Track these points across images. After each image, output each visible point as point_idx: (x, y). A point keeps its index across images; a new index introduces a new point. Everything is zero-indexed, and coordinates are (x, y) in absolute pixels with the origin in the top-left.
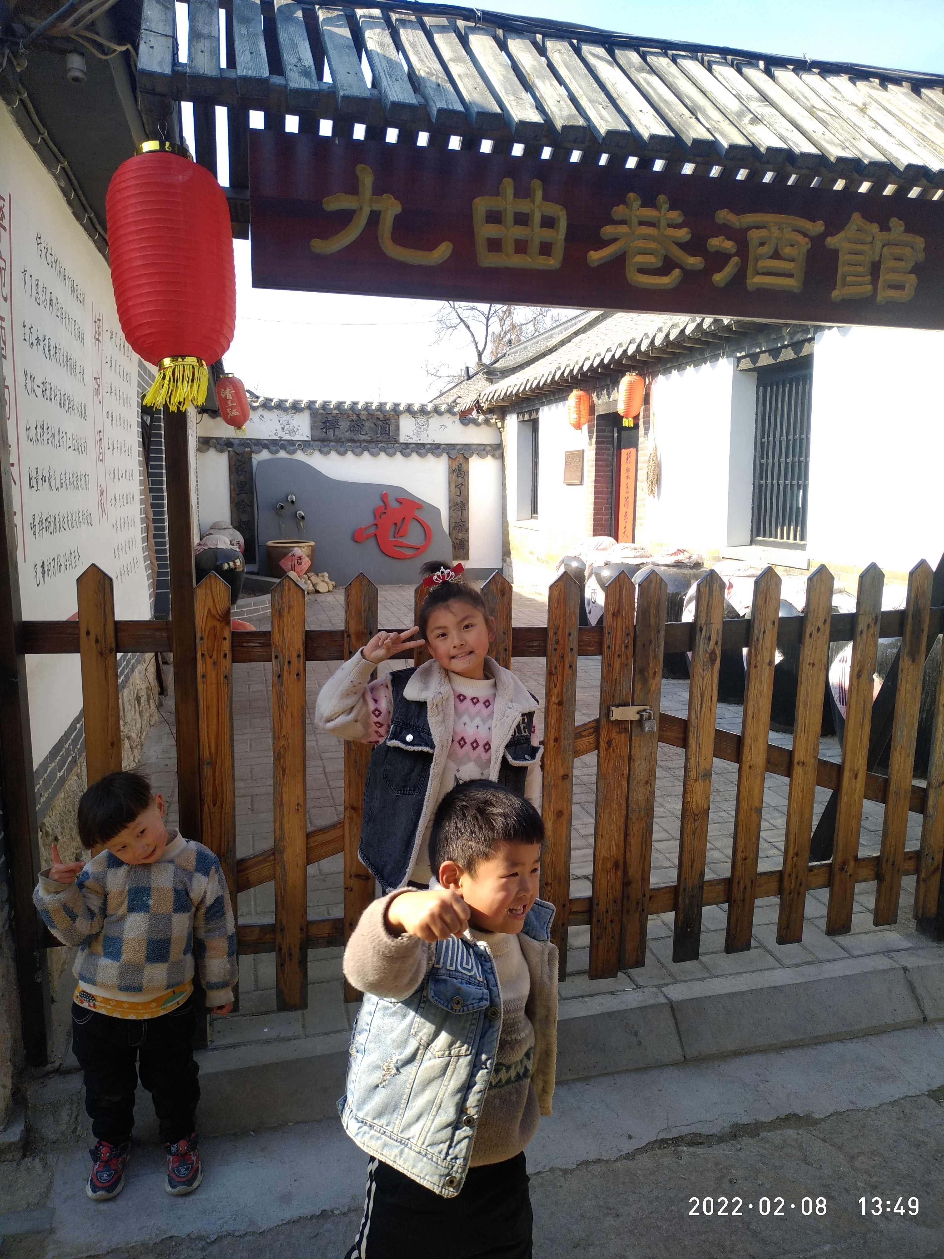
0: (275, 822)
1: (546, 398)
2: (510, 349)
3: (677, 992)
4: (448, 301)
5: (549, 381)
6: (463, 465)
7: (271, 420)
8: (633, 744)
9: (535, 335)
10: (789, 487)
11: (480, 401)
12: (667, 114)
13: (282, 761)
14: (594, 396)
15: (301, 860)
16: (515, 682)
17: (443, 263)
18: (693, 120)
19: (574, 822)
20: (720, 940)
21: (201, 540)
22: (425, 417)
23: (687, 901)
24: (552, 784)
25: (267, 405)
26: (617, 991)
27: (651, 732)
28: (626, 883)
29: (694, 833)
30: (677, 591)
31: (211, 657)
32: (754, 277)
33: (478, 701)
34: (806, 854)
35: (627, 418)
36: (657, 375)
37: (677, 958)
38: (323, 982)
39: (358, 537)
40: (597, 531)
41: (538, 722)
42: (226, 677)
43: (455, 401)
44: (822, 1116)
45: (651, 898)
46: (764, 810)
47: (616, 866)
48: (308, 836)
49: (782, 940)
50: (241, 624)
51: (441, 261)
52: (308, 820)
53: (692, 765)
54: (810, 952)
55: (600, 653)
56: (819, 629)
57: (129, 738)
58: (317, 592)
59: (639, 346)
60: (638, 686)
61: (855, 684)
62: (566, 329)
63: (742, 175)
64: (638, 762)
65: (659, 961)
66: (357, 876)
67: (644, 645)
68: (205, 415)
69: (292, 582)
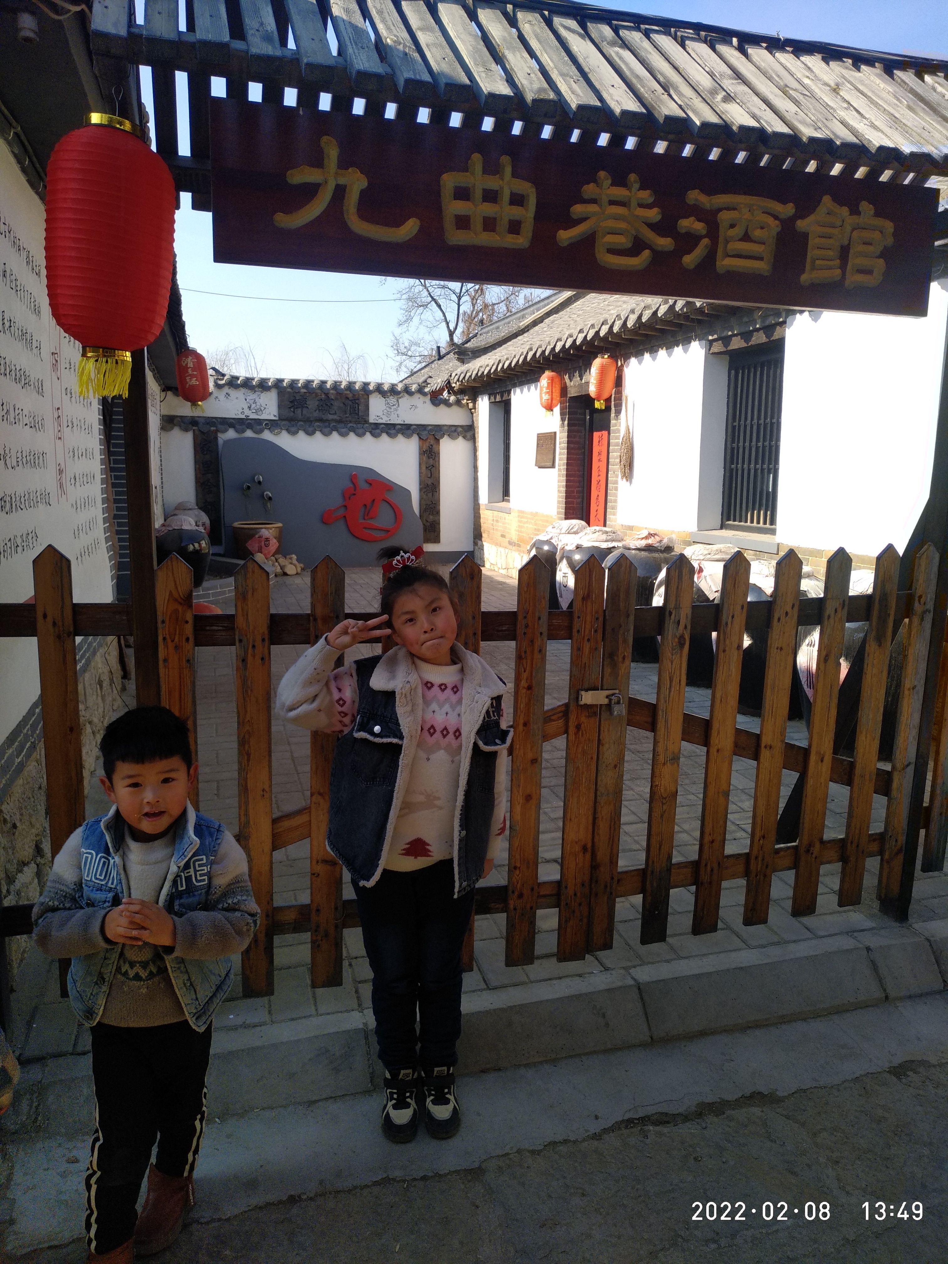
0: (240, 808)
1: (518, 379)
2: (482, 329)
3: (644, 974)
4: (419, 279)
5: (520, 362)
6: (434, 446)
7: (237, 398)
8: (602, 729)
9: (508, 315)
10: (759, 471)
11: (451, 382)
12: (639, 90)
13: (247, 747)
14: (566, 377)
15: (267, 845)
16: (483, 667)
17: (410, 240)
18: (666, 96)
19: (543, 805)
20: (687, 921)
21: (165, 520)
22: (396, 397)
23: (655, 884)
24: (521, 768)
25: (233, 382)
26: (585, 974)
27: (620, 716)
28: (595, 866)
29: (662, 816)
30: (648, 575)
31: (173, 641)
32: (723, 260)
33: (446, 687)
34: (773, 836)
35: (599, 401)
36: (629, 358)
37: (645, 940)
38: (290, 967)
39: (326, 519)
40: (570, 513)
41: (507, 707)
42: (188, 661)
43: (425, 381)
44: (786, 1094)
45: (619, 881)
46: (732, 793)
47: (585, 849)
48: (275, 821)
49: (748, 921)
50: (206, 607)
51: (408, 238)
52: (274, 806)
53: (660, 749)
54: (776, 933)
55: (570, 638)
56: (787, 613)
57: (90, 723)
58: (285, 574)
59: (611, 327)
60: (608, 670)
61: (822, 668)
62: (538, 310)
63: (715, 154)
64: (607, 746)
65: (627, 944)
66: (325, 861)
67: (613, 630)
68: (169, 393)
69: (256, 566)
